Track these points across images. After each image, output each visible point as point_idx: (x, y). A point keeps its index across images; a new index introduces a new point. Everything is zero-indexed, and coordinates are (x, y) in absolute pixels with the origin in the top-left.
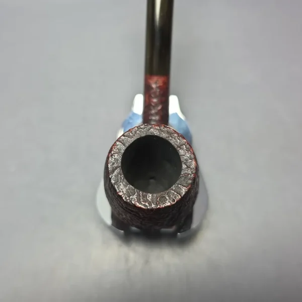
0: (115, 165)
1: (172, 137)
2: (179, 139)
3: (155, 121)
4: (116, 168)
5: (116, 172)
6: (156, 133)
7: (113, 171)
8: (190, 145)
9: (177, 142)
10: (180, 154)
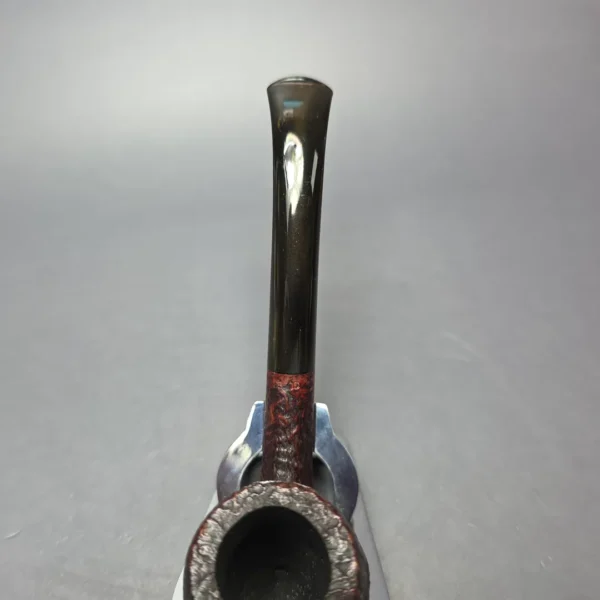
0: (204, 569)
1: (312, 510)
2: (326, 514)
3: (286, 455)
4: (206, 575)
5: (203, 586)
6: (283, 501)
7: (199, 582)
8: (348, 528)
9: (323, 519)
10: (328, 546)
